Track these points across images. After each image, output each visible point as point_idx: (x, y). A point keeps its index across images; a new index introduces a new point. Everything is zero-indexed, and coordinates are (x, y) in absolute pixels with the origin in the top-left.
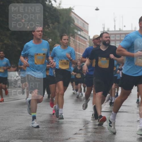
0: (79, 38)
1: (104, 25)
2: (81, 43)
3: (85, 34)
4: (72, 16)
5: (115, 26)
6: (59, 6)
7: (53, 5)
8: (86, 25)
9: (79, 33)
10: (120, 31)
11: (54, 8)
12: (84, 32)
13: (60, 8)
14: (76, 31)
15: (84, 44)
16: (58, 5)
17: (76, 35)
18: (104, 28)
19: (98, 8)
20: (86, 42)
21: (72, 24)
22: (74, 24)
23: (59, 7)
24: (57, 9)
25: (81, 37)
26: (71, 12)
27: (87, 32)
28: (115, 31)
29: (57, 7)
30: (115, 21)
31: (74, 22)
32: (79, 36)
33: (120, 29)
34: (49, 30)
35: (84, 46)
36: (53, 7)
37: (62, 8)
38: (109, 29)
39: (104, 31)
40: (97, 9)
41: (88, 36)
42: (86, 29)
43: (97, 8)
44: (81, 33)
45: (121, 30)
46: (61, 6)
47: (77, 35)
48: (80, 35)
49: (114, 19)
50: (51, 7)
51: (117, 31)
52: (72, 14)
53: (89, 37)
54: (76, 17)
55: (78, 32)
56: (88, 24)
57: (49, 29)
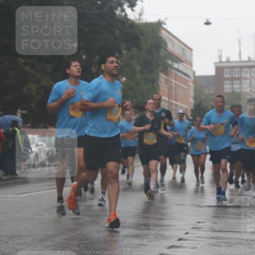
0: (176, 75)
1: (220, 51)
2: (180, 84)
3: (186, 67)
4: (163, 36)
5: (240, 53)
6: (140, 18)
7: (129, 17)
8: (188, 50)
9: (176, 65)
10: (249, 61)
11: (130, 22)
12: (184, 64)
13: (140, 22)
14: (170, 62)
15: (184, 86)
16: (137, 17)
17: (169, 69)
18: (220, 57)
19: (210, 21)
20: (188, 81)
21: (163, 50)
22: (166, 51)
23: (140, 20)
24: (136, 23)
25: (179, 74)
26: (161, 28)
27: (190, 64)
28: (240, 61)
29: (136, 19)
30: (240, 44)
31: (166, 46)
32: (176, 72)
33: (249, 58)
34: (121, 61)
35: (185, 88)
36: (129, 20)
37: (144, 21)
38: (229, 58)
39: (221, 62)
40: (208, 23)
41: (192, 70)
42: (188, 58)
43: (208, 20)
44: (178, 66)
45: (251, 59)
46: (142, 17)
47: (173, 70)
48: (178, 70)
49: (239, 40)
50: (125, 20)
51: (244, 62)
52: (163, 32)
53: (194, 73)
54: (169, 38)
55: (173, 64)
56: (191, 50)
57: (122, 59)
